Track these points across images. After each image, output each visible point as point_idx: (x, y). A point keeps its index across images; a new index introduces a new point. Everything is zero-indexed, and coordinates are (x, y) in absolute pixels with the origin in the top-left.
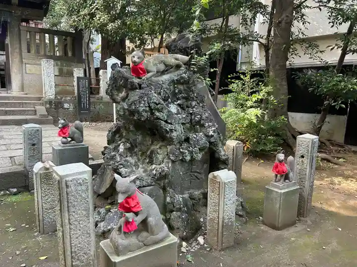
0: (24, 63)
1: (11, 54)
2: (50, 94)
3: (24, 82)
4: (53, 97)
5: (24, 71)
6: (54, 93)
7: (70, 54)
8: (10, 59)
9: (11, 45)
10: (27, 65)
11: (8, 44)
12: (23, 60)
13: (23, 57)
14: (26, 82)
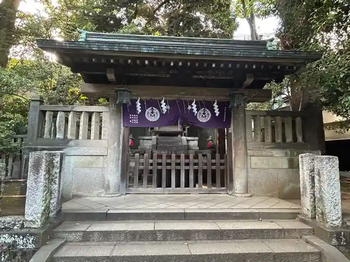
0: (249, 155)
1: (235, 145)
2: (334, 218)
3: (249, 179)
4: (338, 223)
5: (249, 166)
6: (340, 215)
7: (300, 139)
8: (233, 151)
9: (234, 133)
10: (252, 158)
11: (231, 133)
12: (248, 151)
13: (248, 147)
14: (251, 180)
